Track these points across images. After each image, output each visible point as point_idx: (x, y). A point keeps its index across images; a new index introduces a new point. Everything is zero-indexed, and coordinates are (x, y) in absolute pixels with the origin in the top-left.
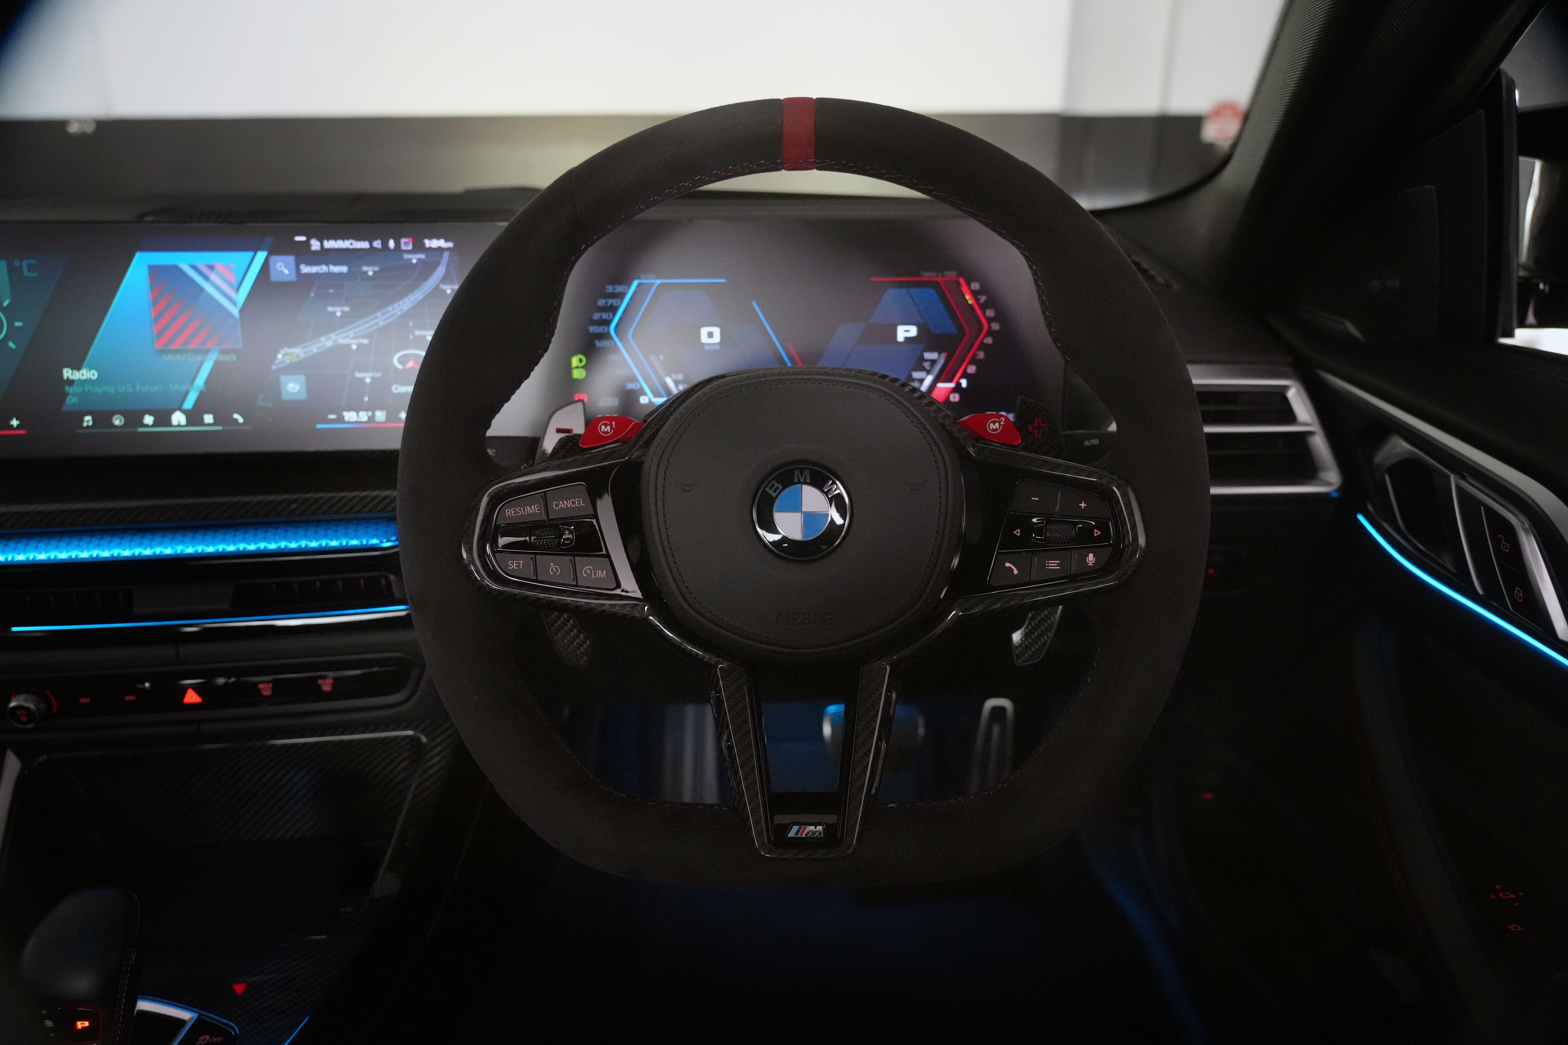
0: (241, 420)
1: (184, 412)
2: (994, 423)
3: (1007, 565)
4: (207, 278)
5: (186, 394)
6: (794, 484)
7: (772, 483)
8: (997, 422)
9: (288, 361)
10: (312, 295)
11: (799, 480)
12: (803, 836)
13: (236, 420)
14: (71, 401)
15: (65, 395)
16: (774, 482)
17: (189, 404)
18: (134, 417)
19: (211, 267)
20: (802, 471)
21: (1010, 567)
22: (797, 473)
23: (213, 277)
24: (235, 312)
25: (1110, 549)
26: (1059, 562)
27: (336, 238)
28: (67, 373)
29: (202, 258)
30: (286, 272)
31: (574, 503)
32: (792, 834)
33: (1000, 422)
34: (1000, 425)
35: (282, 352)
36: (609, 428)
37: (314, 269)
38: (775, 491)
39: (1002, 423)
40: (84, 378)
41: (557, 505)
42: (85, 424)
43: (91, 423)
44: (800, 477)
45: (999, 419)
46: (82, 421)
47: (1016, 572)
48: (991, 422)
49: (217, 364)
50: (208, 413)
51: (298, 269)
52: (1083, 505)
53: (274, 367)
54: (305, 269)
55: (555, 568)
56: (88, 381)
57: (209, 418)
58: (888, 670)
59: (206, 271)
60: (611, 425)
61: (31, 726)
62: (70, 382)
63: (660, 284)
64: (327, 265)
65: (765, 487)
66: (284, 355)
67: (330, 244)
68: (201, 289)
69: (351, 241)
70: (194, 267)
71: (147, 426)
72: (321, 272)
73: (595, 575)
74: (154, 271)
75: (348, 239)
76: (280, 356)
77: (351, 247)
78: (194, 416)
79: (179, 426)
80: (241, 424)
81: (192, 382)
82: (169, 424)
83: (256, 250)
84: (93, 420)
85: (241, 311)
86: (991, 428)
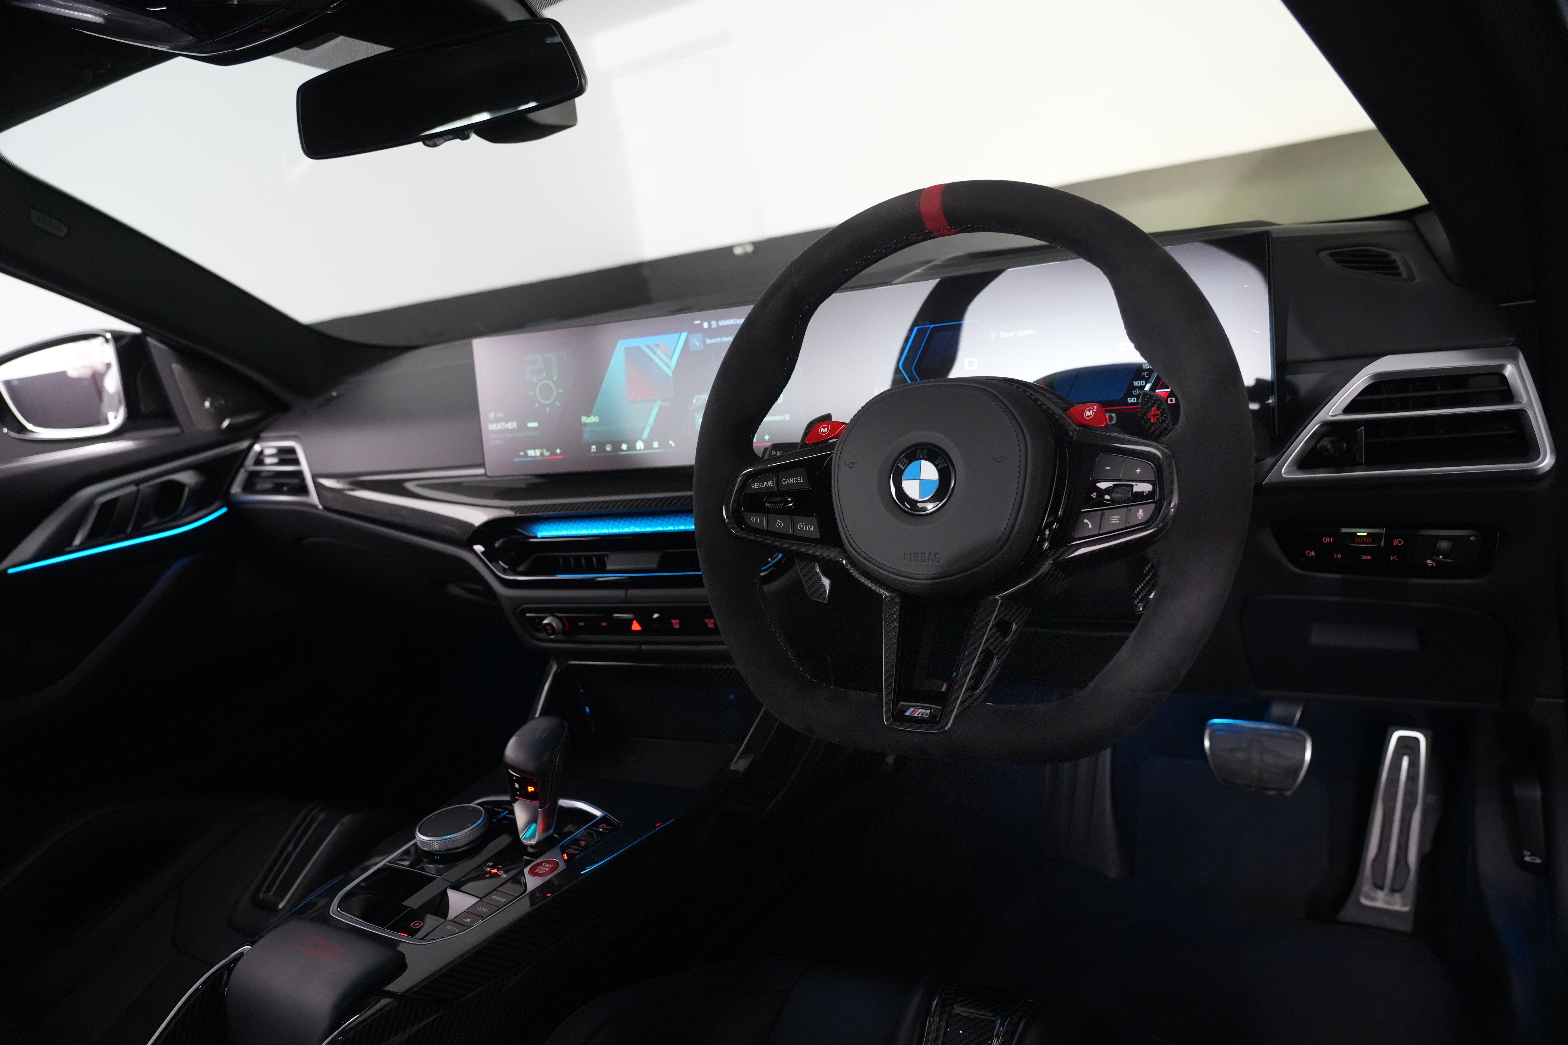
0: (673, 445)
1: (643, 441)
2: (1089, 410)
3: (1086, 521)
4: (654, 352)
5: (644, 428)
6: (916, 460)
7: (902, 460)
8: (1091, 410)
9: (699, 404)
10: (712, 358)
11: (919, 457)
12: (915, 715)
13: (671, 445)
14: (586, 436)
15: (583, 432)
16: (904, 459)
17: (645, 436)
18: (617, 446)
19: (657, 346)
20: (922, 450)
21: (1087, 523)
22: (919, 452)
23: (659, 352)
24: (670, 373)
25: (1153, 506)
26: (1119, 517)
27: (725, 319)
28: (584, 419)
29: (652, 340)
30: (698, 344)
31: (796, 480)
32: (907, 714)
33: (1093, 410)
34: (1093, 412)
35: (696, 398)
36: (826, 429)
37: (713, 341)
38: (904, 466)
39: (1094, 411)
40: (592, 421)
41: (785, 482)
42: (592, 451)
43: (595, 450)
44: (921, 455)
45: (1093, 407)
46: (591, 449)
47: (1090, 526)
48: (1087, 411)
49: (661, 409)
50: (655, 441)
51: (704, 342)
52: (1138, 471)
53: (691, 408)
54: (709, 341)
55: (780, 523)
56: (594, 423)
57: (656, 444)
58: (1000, 602)
59: (654, 348)
60: (828, 428)
61: (552, 637)
62: (585, 425)
63: (934, 327)
64: (721, 337)
65: (898, 464)
66: (697, 400)
67: (722, 323)
68: (652, 360)
69: (734, 320)
70: (648, 347)
71: (623, 451)
72: (717, 342)
73: (806, 528)
74: (628, 350)
75: (732, 318)
76: (694, 401)
77: (734, 323)
78: (648, 444)
79: (640, 450)
80: (673, 447)
81: (647, 421)
82: (635, 449)
83: (681, 332)
84: (597, 448)
85: (674, 372)
86: (1087, 415)
